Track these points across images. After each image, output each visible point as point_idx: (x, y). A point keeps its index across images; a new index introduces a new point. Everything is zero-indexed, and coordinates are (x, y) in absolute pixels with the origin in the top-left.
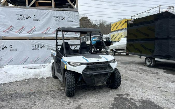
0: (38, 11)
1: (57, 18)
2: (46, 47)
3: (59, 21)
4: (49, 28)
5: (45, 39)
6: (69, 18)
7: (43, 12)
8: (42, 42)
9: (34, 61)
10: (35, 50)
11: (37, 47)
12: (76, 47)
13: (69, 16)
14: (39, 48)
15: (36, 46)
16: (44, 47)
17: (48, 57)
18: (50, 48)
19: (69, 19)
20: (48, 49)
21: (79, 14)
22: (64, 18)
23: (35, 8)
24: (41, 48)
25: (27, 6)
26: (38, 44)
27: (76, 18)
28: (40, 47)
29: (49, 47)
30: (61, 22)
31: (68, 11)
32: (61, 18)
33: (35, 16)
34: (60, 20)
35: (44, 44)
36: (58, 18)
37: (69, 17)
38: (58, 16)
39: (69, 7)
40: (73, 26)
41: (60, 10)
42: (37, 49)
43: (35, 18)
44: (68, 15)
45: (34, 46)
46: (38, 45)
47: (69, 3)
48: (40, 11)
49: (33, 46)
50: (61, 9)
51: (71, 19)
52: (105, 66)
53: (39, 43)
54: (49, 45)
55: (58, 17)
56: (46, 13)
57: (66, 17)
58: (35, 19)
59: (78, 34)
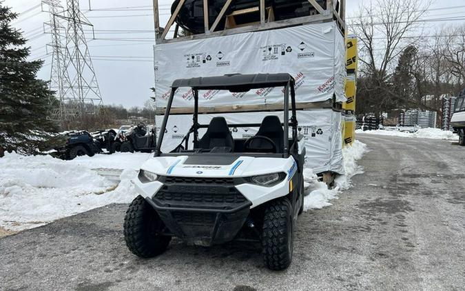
0: (227, 40)
1: (270, 49)
2: (241, 131)
3: (273, 58)
6: (302, 46)
7: (237, 39)
8: (232, 119)
13: (303, 39)
18: (248, 133)
19: (302, 50)
20: (244, 136)
22: (289, 49)
23: (221, 33)
25: (207, 32)
29: (246, 131)
30: (279, 59)
31: (301, 24)
32: (280, 50)
34: (277, 55)
35: (236, 123)
37: (302, 43)
38: (272, 44)
39: (311, 12)
40: (312, 67)
41: (279, 25)
44: (301, 38)
48: (232, 40)
50: (282, 22)
51: (308, 49)
52: (216, 192)
55: (273, 48)
56: (243, 41)
57: (295, 44)
58: (221, 60)
59: (326, 92)
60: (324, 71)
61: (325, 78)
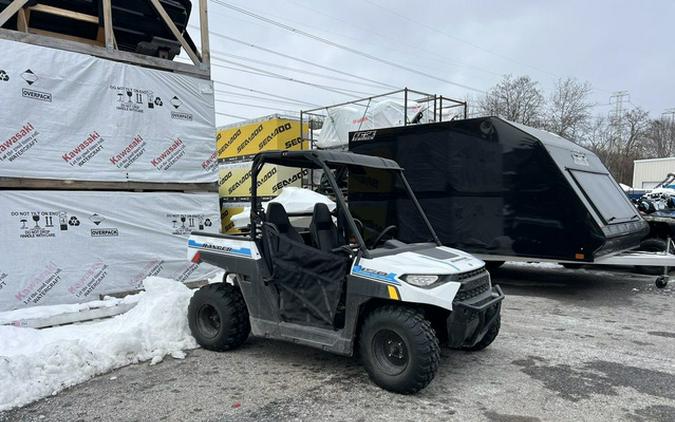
0: (43, 52)
1: (130, 94)
2: (87, 224)
3: (136, 109)
4: (94, 137)
5: (77, 186)
6: (176, 102)
7: (66, 60)
8: (64, 202)
9: (35, 289)
10: (36, 238)
11: (42, 223)
12: (208, 223)
13: (176, 92)
14: (56, 229)
15: (36, 218)
16: (78, 224)
17: (97, 271)
18: (102, 226)
19: (176, 107)
20: (94, 233)
21: (212, 87)
22: (159, 102)
23: (22, 36)
24: (64, 227)
26: (48, 210)
27: (203, 105)
28: (57, 222)
29: (97, 223)
30: (146, 113)
31: (172, 71)
32: (145, 99)
33: (29, 71)
34: (141, 107)
35: (75, 209)
36: (133, 98)
37: (175, 98)
38: (132, 86)
39: (161, 53)
40: (192, 134)
41: (138, 61)
42: (44, 233)
43: (30, 83)
44: (173, 90)
45: (30, 218)
46: (49, 217)
47: (176, 40)
48: (54, 57)
49: (23, 217)
50: (144, 58)
51: (184, 109)
53: (53, 206)
54: (101, 216)
55: (134, 94)
56: (80, 67)
57: (166, 96)
59: (210, 171)
60: (207, 142)
61: (209, 152)
